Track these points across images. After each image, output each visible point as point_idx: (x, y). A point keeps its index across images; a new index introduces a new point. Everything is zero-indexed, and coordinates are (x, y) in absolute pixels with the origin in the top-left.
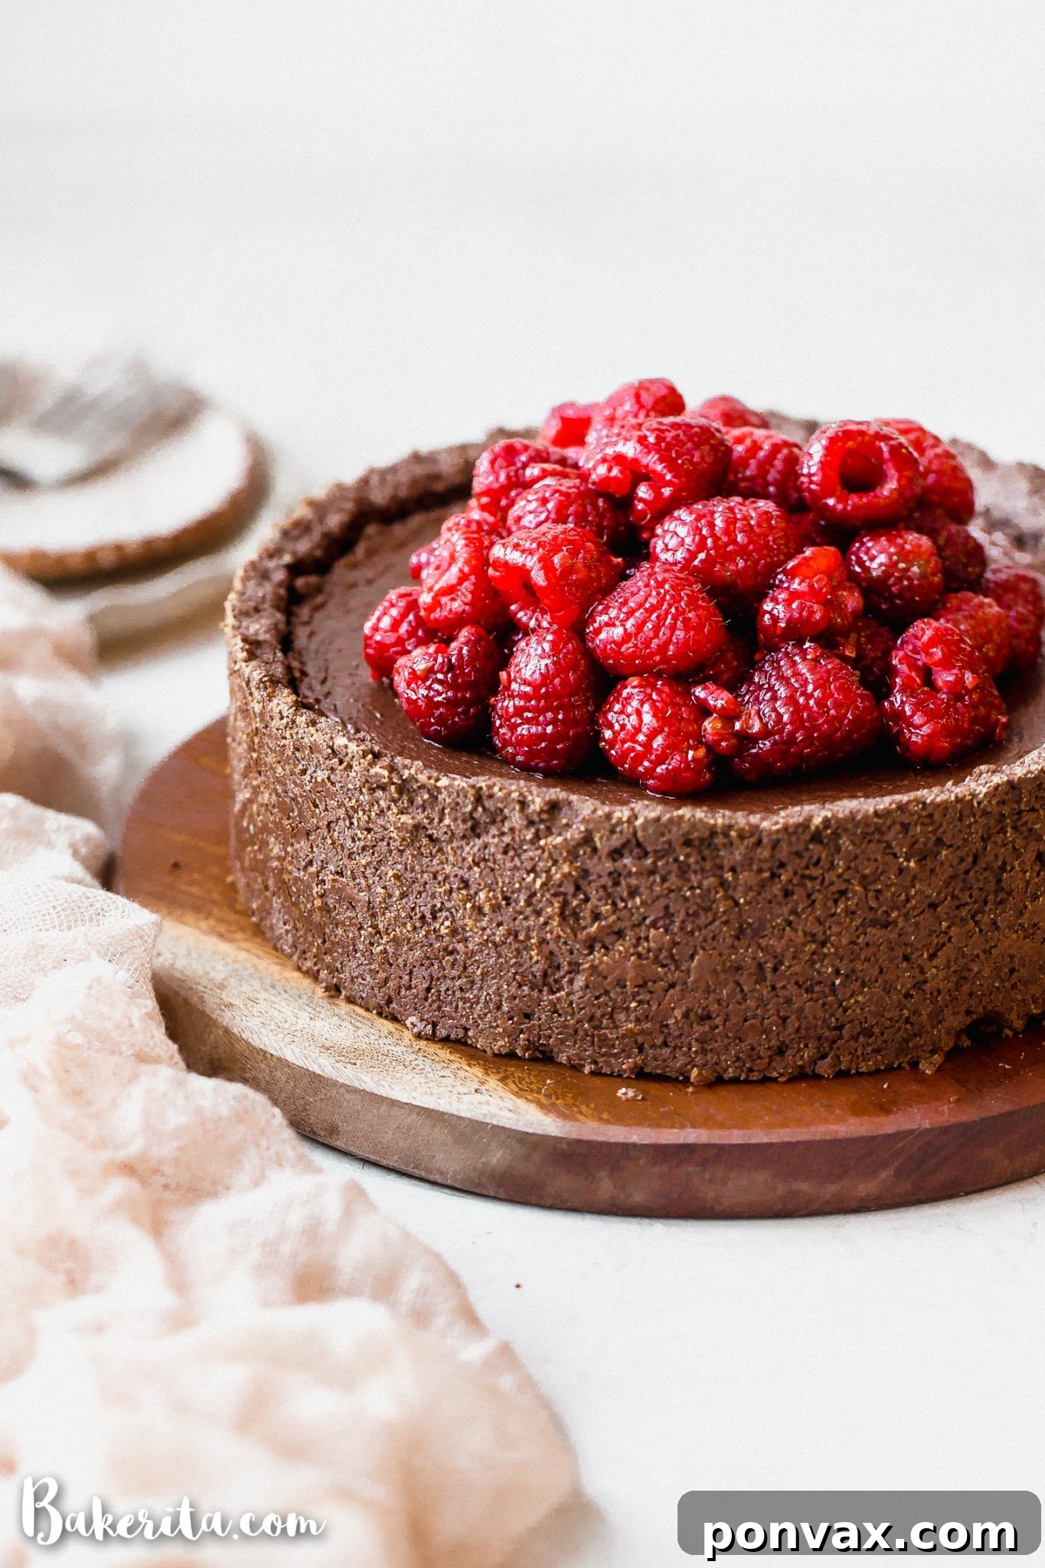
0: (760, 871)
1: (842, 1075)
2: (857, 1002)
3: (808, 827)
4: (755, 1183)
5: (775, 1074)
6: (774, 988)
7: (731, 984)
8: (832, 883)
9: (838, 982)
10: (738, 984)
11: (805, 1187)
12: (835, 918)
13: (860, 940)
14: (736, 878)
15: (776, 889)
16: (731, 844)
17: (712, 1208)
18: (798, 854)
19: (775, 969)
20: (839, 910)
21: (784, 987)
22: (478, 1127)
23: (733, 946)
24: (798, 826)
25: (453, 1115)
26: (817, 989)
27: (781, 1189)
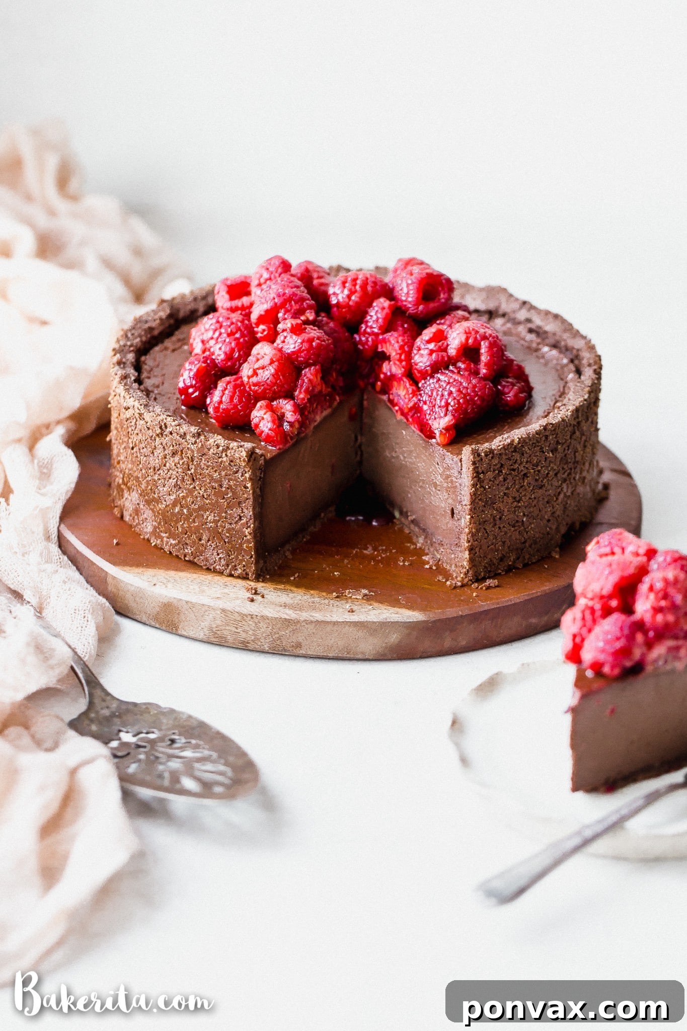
0: (494, 471)
1: (526, 565)
2: (531, 528)
3: (513, 444)
4: (514, 624)
5: (500, 571)
6: (500, 528)
7: (482, 530)
8: (522, 471)
9: (524, 519)
10: (485, 529)
11: (534, 621)
12: (523, 487)
13: (533, 496)
14: (485, 476)
15: (501, 478)
16: (482, 459)
17: (495, 640)
18: (509, 459)
19: (500, 518)
20: (525, 484)
21: (504, 527)
22: (384, 625)
23: (483, 511)
24: (509, 445)
25: (369, 622)
26: (517, 524)
27: (524, 623)
